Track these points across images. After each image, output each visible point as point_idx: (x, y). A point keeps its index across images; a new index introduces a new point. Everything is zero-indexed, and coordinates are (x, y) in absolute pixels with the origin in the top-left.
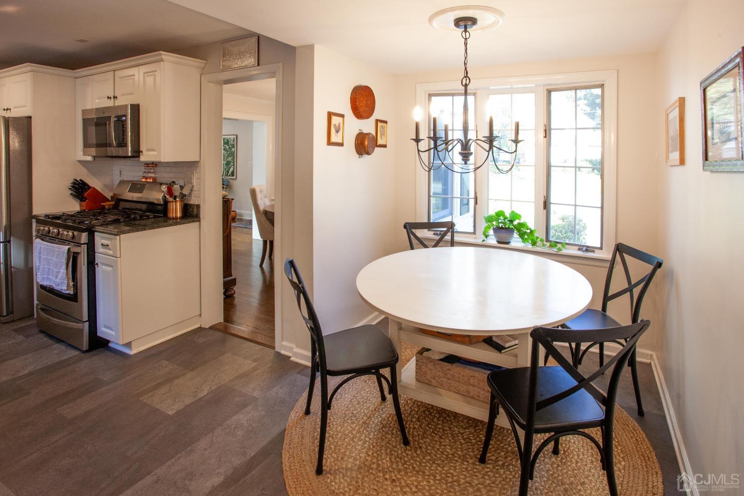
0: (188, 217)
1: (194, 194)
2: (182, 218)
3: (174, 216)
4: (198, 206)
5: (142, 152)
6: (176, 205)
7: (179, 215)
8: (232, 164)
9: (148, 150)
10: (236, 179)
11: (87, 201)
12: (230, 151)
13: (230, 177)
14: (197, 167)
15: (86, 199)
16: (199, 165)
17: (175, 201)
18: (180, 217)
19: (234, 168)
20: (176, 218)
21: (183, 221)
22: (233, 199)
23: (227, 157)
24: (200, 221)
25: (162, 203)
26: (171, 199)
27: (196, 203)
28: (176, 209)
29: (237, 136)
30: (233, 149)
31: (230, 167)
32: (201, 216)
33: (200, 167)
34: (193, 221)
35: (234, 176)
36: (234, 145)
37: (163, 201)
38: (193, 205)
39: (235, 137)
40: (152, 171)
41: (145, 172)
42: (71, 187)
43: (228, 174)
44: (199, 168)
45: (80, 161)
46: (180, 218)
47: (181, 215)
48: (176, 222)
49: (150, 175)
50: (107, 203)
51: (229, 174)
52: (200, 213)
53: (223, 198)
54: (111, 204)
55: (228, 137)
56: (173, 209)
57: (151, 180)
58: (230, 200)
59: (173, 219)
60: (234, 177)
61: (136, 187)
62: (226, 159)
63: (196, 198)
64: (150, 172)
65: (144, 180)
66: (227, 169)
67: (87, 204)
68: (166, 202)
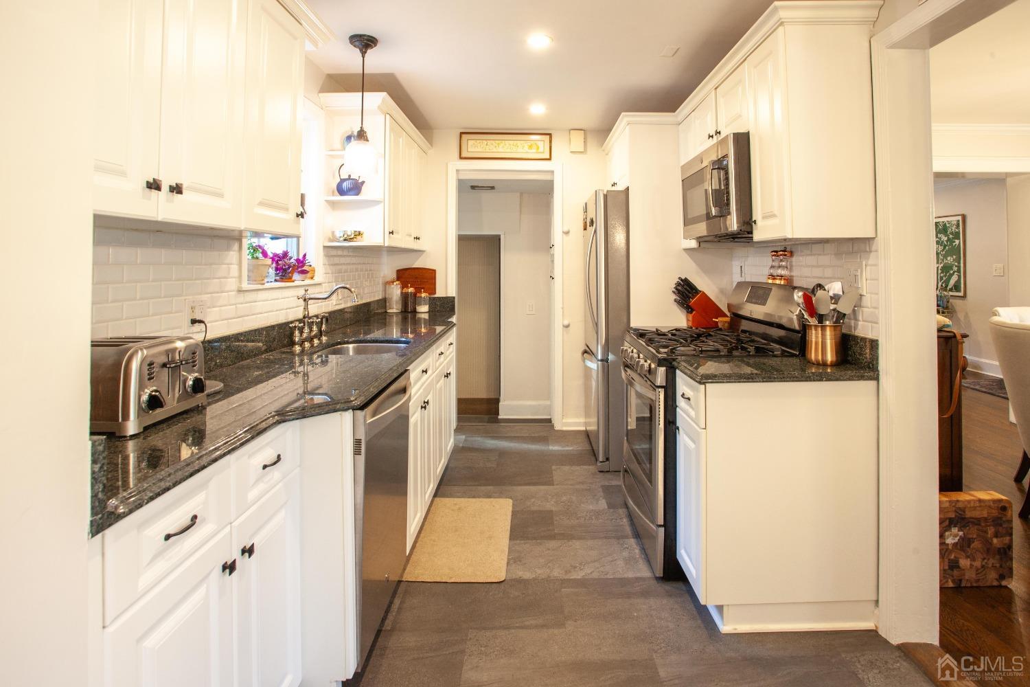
0: (851, 364)
1: (865, 313)
2: (835, 365)
3: (820, 358)
4: (874, 344)
5: (755, 222)
6: (822, 335)
7: (830, 357)
8: (955, 269)
9: (765, 217)
10: (964, 297)
11: (694, 312)
12: (951, 244)
13: (951, 293)
14: (871, 252)
15: (692, 310)
16: (874, 248)
17: (822, 326)
18: (831, 362)
19: (959, 277)
20: (824, 364)
21: (838, 374)
22: (964, 336)
23: (945, 257)
24: (877, 379)
25: (797, 327)
26: (813, 321)
27: (870, 336)
28: (823, 345)
29: (964, 217)
30: (957, 242)
31: (952, 275)
32: (880, 368)
33: (876, 251)
34: (862, 378)
35: (959, 291)
36: (958, 233)
37: (799, 325)
38: (864, 339)
39: (960, 218)
40: (784, 263)
41: (772, 267)
42: (674, 290)
43: (947, 286)
44: (872, 255)
45: (686, 250)
46: (833, 365)
47: (834, 359)
48: (821, 373)
49: (781, 272)
50: (720, 319)
51: (949, 287)
52: (877, 359)
53: (939, 330)
54: (726, 322)
55: (945, 220)
56: (817, 343)
57: (782, 282)
58: (959, 337)
59: (818, 364)
60: (961, 294)
61: (759, 292)
62: (943, 260)
63: (870, 324)
64: (779, 267)
65: (770, 281)
66: (944, 278)
67: (693, 317)
68: (805, 328)
